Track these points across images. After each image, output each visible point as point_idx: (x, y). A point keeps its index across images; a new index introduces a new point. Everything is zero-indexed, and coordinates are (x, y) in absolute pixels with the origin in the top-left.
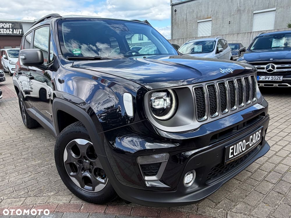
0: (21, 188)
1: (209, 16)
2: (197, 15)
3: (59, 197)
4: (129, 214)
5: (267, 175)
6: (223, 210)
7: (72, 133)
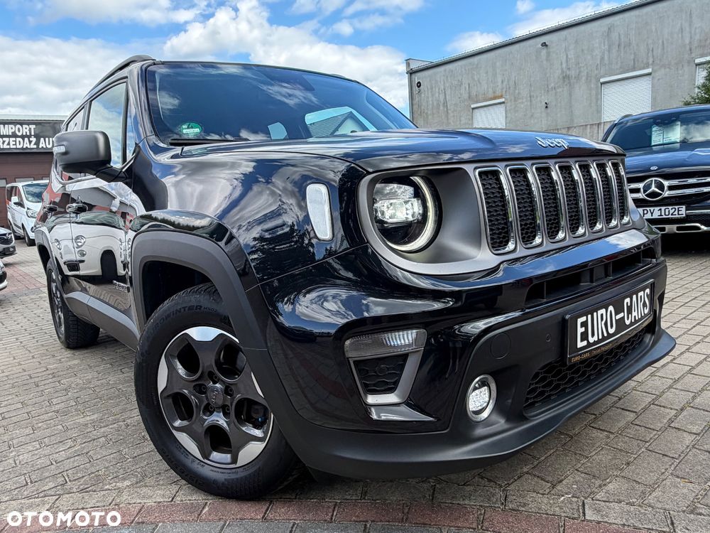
0: (47, 474)
1: (498, 93)
2: (469, 93)
3: (145, 490)
4: (328, 518)
5: (676, 416)
6: (573, 497)
7: (180, 312)
